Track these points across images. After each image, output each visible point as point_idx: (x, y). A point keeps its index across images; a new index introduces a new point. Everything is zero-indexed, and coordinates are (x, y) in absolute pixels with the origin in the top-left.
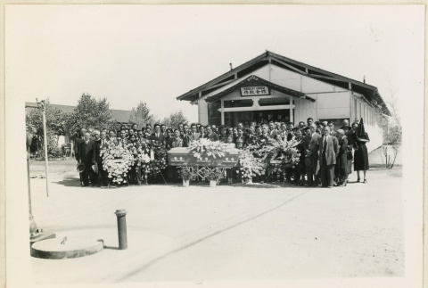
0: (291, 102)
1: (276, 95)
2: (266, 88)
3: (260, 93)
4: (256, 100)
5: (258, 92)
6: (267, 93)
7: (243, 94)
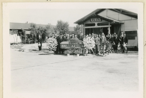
0: (109, 24)
1: (103, 21)
2: (100, 19)
3: (98, 21)
4: (96, 23)
5: (97, 20)
6: (100, 21)
7: (92, 21)
